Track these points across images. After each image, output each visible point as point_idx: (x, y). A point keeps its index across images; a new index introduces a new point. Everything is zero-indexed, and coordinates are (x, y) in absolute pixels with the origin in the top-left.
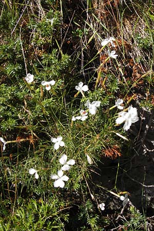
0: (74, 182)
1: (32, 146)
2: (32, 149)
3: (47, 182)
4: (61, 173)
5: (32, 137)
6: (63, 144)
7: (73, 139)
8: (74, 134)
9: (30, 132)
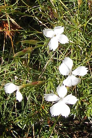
0: (86, 104)
1: (8, 41)
2: (8, 47)
3: (38, 106)
4: (62, 90)
5: (9, 26)
6: (65, 40)
7: (82, 27)
8: (83, 17)
9: (5, 18)
